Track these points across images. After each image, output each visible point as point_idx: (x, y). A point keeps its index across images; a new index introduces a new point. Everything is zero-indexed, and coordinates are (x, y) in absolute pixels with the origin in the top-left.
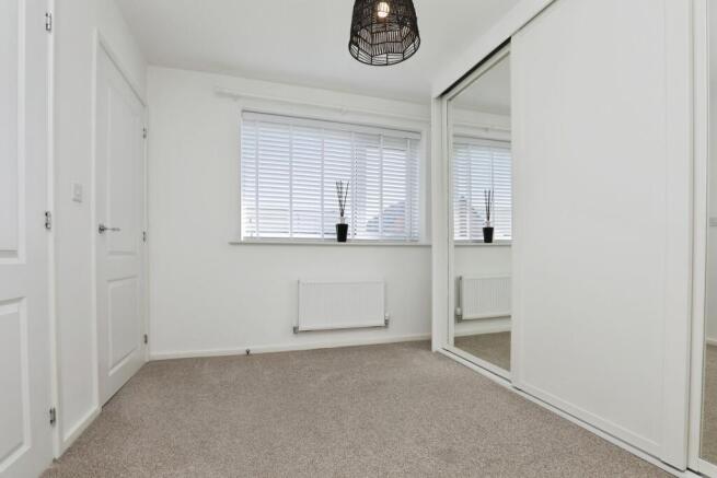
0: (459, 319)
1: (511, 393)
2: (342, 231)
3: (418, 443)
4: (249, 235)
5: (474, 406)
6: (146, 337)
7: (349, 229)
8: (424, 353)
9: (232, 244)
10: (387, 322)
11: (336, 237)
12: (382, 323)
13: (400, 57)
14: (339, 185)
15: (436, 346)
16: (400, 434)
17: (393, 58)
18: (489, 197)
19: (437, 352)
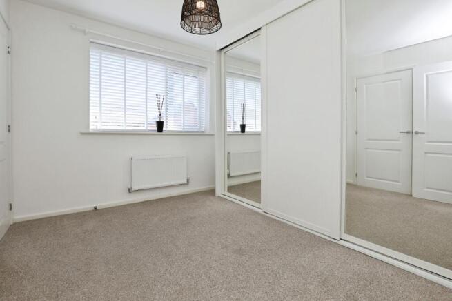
0: (229, 176)
1: (262, 215)
2: (160, 126)
3: (223, 248)
4: (95, 127)
5: (246, 224)
6: (11, 205)
7: (165, 124)
8: (211, 198)
9: (83, 134)
10: (188, 181)
11: (156, 129)
12: (186, 182)
13: (208, 31)
14: (158, 96)
15: (218, 193)
16: (212, 245)
17: (203, 31)
18: (243, 106)
19: (219, 197)
